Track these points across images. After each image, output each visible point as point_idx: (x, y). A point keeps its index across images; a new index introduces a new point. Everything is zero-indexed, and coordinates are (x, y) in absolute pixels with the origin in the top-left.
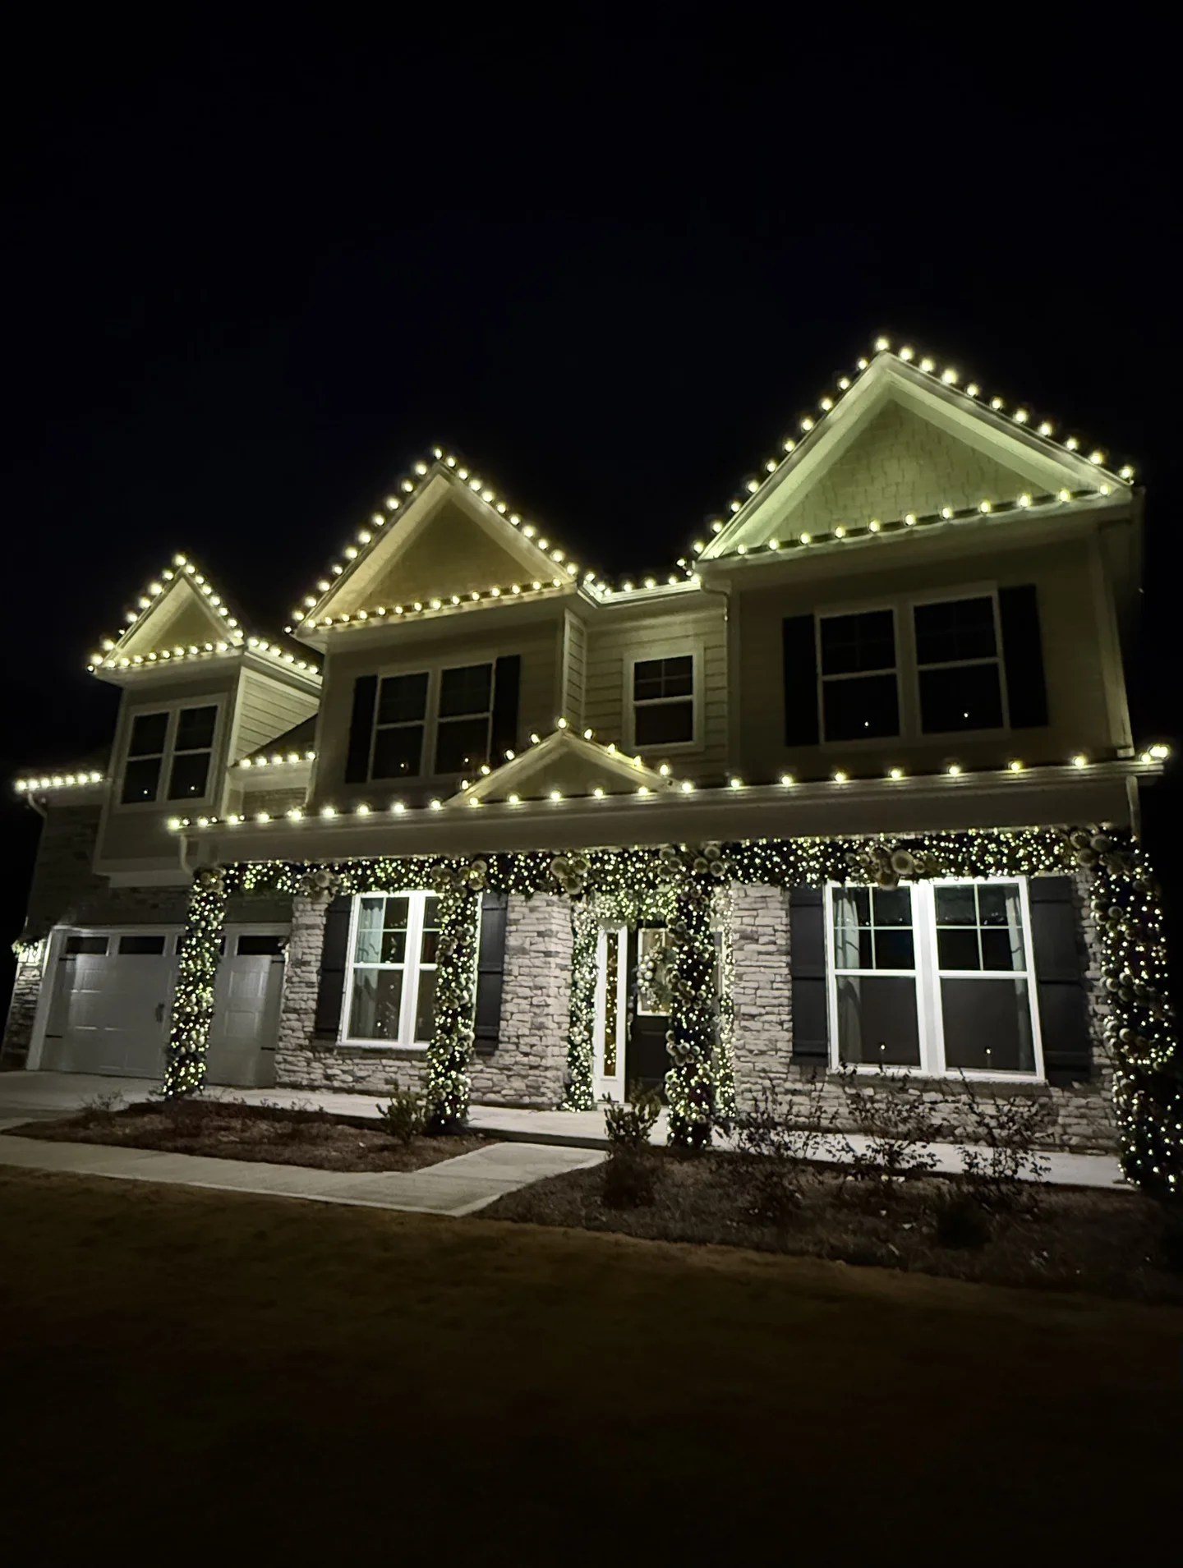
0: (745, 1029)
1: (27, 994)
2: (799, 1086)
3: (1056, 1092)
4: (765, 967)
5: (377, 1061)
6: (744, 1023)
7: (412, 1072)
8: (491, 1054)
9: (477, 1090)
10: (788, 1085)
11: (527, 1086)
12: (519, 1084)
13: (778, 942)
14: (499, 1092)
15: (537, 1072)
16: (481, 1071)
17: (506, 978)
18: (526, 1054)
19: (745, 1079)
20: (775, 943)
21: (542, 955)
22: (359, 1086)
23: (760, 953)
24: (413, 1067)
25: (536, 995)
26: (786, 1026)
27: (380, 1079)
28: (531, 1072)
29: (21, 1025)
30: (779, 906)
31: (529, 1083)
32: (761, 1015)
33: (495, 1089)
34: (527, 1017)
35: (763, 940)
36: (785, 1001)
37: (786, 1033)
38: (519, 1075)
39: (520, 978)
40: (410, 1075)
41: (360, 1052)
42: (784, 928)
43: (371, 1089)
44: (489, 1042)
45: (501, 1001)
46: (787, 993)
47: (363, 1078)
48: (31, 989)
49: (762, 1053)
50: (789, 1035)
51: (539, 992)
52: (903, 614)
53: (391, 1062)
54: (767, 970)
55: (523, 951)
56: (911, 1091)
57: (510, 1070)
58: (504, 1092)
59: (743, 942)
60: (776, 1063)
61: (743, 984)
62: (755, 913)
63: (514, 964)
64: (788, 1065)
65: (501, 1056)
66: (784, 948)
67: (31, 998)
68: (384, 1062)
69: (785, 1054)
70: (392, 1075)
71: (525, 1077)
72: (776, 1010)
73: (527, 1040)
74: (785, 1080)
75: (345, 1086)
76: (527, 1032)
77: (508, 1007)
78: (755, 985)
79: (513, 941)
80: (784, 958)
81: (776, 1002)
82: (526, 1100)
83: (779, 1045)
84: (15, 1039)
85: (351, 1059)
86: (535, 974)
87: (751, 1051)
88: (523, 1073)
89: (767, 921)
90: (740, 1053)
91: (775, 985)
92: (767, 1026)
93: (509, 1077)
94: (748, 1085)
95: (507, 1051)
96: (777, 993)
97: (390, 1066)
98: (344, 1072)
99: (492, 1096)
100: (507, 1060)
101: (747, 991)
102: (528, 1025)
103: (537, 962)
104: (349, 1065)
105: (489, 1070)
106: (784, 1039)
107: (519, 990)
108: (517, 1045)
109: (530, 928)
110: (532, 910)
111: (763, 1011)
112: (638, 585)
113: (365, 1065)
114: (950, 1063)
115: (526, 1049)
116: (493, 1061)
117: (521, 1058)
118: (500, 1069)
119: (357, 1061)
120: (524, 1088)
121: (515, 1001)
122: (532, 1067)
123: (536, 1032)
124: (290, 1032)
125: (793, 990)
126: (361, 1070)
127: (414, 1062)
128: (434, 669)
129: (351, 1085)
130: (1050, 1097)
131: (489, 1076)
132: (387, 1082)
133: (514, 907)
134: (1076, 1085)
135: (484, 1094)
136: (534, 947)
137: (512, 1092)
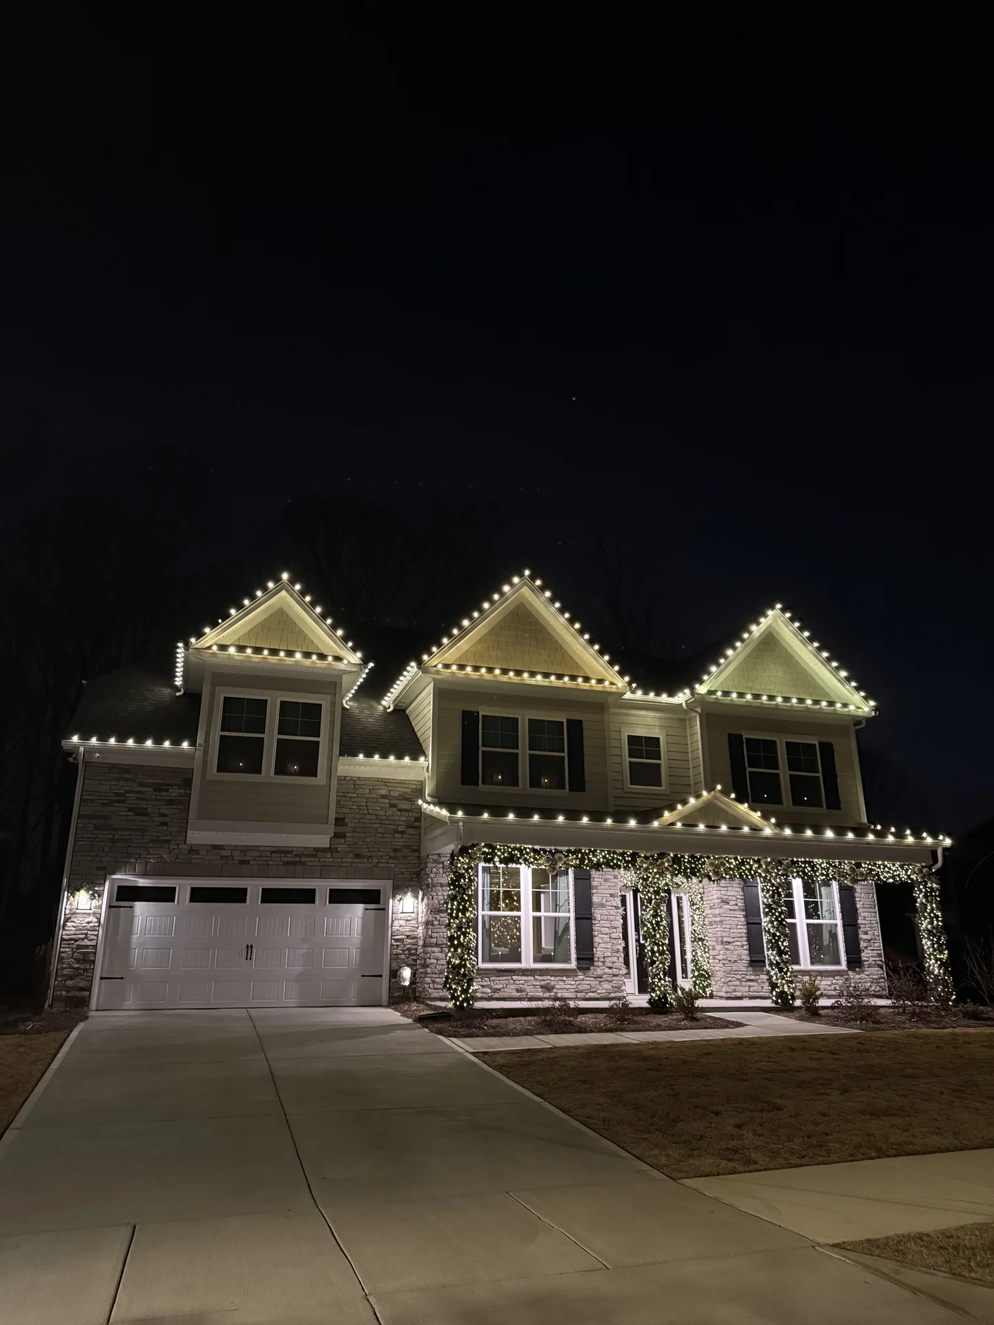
0: (727, 949)
1: (83, 939)
2: (752, 977)
3: (850, 973)
4: (734, 917)
5: (510, 978)
6: (726, 947)
7: (536, 983)
8: (588, 969)
9: (581, 992)
10: (748, 977)
11: (612, 987)
12: (607, 986)
13: (739, 904)
14: (595, 992)
15: (618, 978)
16: (583, 980)
17: (594, 922)
18: (610, 968)
19: (728, 975)
20: (737, 905)
21: (614, 908)
22: (496, 995)
23: (730, 910)
24: (535, 979)
25: (614, 932)
26: (745, 947)
27: (512, 989)
28: (615, 978)
29: (77, 969)
30: (738, 885)
31: (614, 985)
32: (733, 942)
33: (592, 990)
34: (609, 946)
35: (732, 903)
36: (744, 935)
37: (745, 951)
38: (607, 981)
39: (601, 922)
40: (534, 985)
41: (495, 972)
42: (741, 897)
43: (506, 996)
44: (588, 962)
45: (592, 937)
46: (745, 931)
47: (499, 990)
48: (86, 934)
49: (735, 961)
50: (747, 952)
51: (615, 930)
52: (781, 743)
53: (520, 978)
54: (735, 919)
55: (603, 906)
56: (799, 976)
57: (601, 978)
58: (598, 991)
59: (722, 904)
60: (743, 966)
61: (724, 926)
62: (726, 889)
63: (597, 913)
64: (748, 967)
65: (594, 970)
66: (741, 908)
67: (87, 942)
68: (514, 977)
69: (745, 962)
70: (521, 986)
71: (611, 981)
72: (740, 939)
73: (610, 959)
74: (746, 975)
75: (485, 996)
76: (609, 954)
77: (597, 940)
78: (729, 926)
79: (595, 899)
80: (742, 913)
81: (739, 935)
82: (613, 995)
83: (743, 957)
84: (69, 983)
85: (489, 978)
86: (612, 919)
87: (730, 961)
88: (609, 979)
89: (732, 893)
90: (725, 962)
91: (739, 927)
92: (736, 948)
93: (600, 982)
94: (730, 978)
95: (598, 967)
96: (740, 931)
97: (519, 980)
98: (483, 986)
99: (592, 995)
100: (599, 972)
101: (726, 930)
102: (610, 950)
103: (612, 912)
104: (486, 981)
105: (587, 979)
106: (745, 954)
107: (603, 929)
108: (604, 962)
109: (606, 891)
110: (606, 880)
111: (734, 940)
112: (646, 693)
113: (499, 980)
114: (812, 963)
115: (610, 965)
116: (590, 973)
117: (607, 970)
118: (595, 978)
119: (494, 978)
120: (611, 988)
121: (600, 935)
122: (614, 975)
123: (616, 954)
124: (435, 961)
125: (748, 929)
126: (497, 984)
127: (536, 977)
128: (524, 716)
129: (490, 994)
130: (848, 975)
131: (589, 982)
132: (517, 991)
133: (594, 878)
134: (857, 969)
135: (587, 993)
136: (608, 903)
137: (604, 991)
